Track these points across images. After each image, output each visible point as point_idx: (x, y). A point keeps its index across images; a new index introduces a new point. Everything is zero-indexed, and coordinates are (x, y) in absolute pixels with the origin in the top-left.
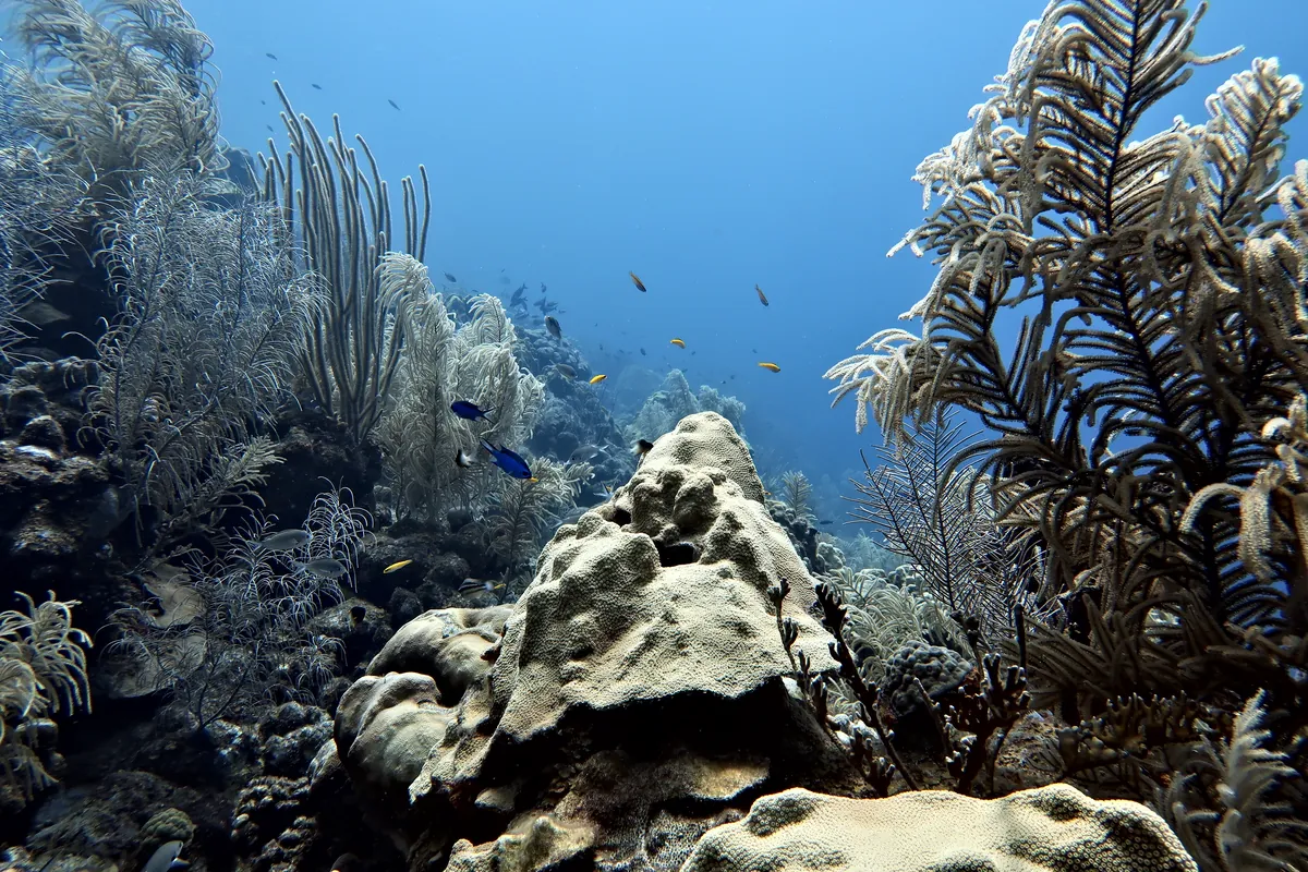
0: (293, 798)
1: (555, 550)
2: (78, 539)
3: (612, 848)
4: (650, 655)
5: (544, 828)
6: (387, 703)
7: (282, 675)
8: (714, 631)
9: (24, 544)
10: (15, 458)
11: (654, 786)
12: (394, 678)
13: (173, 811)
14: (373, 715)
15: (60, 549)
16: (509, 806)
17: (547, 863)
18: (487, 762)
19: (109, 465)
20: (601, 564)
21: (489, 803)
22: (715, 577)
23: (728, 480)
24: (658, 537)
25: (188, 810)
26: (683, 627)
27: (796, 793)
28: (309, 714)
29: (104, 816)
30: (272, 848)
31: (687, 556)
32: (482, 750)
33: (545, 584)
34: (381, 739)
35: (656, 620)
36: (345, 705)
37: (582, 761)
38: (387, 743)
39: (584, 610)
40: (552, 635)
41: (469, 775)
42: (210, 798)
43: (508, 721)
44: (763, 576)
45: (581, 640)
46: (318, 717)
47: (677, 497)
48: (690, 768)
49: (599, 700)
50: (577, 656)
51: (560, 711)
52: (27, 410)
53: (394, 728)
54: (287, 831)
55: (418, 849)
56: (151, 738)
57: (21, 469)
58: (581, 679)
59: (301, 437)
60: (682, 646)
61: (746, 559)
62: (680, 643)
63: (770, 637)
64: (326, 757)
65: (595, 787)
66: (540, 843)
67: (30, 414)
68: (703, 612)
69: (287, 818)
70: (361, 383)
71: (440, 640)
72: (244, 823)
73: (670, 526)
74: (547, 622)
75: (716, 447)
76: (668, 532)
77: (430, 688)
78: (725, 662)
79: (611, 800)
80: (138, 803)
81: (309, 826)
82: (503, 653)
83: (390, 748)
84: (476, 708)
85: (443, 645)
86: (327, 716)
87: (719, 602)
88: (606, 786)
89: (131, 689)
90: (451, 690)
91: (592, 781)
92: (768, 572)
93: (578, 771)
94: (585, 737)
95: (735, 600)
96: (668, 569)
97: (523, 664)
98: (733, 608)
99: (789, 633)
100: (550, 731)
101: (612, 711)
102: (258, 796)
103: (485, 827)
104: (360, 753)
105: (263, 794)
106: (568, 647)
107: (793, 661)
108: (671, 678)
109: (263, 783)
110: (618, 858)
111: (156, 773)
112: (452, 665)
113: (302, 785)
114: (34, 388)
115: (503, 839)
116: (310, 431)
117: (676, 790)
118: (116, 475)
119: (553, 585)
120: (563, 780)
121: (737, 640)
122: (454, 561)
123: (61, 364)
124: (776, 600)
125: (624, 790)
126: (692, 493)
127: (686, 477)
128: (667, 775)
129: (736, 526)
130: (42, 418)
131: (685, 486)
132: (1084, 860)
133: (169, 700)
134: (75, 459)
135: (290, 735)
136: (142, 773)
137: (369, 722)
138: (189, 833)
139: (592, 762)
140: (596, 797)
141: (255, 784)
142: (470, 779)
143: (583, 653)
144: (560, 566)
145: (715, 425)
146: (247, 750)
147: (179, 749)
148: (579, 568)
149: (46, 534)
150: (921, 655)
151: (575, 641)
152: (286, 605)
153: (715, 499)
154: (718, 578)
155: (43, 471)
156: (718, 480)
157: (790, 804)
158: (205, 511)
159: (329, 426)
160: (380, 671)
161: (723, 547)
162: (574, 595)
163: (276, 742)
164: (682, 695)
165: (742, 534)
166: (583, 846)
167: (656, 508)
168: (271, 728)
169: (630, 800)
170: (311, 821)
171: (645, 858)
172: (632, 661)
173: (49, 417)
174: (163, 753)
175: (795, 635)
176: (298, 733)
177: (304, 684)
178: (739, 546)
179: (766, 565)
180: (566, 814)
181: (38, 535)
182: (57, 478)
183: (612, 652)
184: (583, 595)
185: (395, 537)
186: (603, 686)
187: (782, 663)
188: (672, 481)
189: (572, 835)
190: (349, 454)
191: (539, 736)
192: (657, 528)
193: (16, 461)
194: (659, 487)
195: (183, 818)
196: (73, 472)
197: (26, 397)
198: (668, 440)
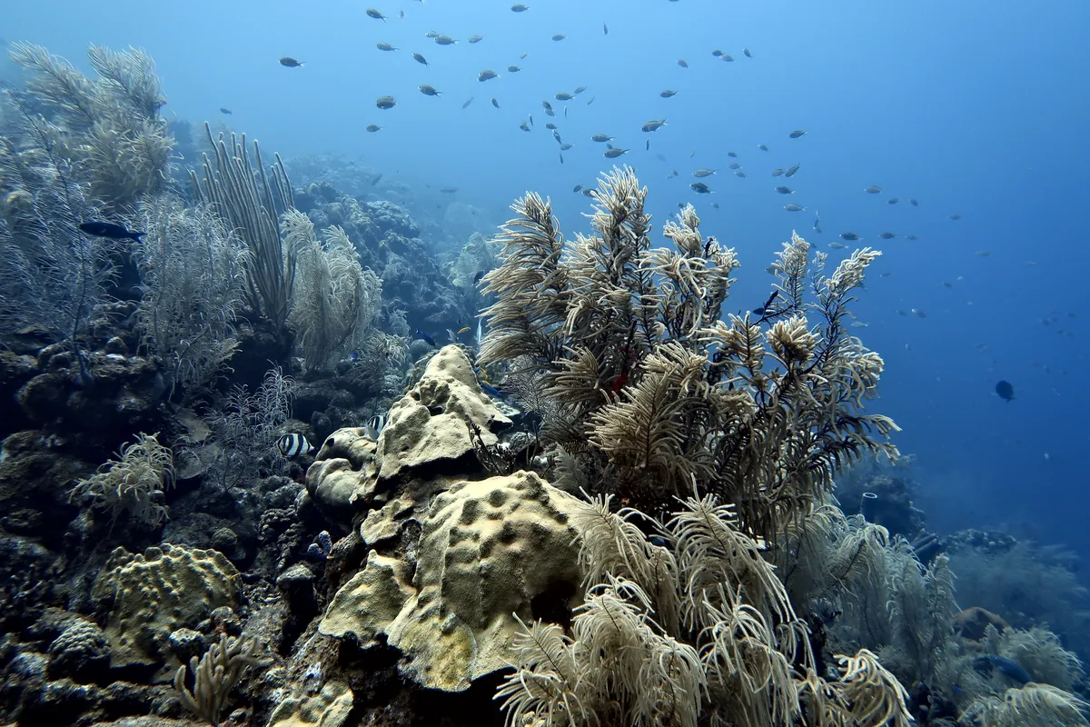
0: (287, 517)
1: (393, 412)
2: (148, 403)
3: (419, 506)
4: (427, 448)
5: (396, 504)
6: (329, 472)
8: (449, 437)
9: (123, 407)
10: (107, 361)
11: (431, 488)
12: (330, 462)
13: (224, 529)
14: (324, 477)
15: (141, 408)
16: (385, 499)
17: (399, 512)
18: (376, 487)
19: (155, 361)
20: (409, 418)
21: (379, 498)
23: (456, 380)
24: (429, 405)
25: (232, 528)
26: (438, 437)
28: (284, 481)
30: (282, 537)
31: (439, 412)
32: (374, 483)
34: (329, 487)
35: (429, 436)
36: (309, 474)
37: (407, 483)
38: (332, 488)
39: (404, 434)
40: (394, 444)
41: (370, 491)
42: (240, 522)
43: (381, 473)
44: (467, 416)
45: (404, 445)
46: (288, 482)
47: (436, 390)
48: (442, 481)
49: (412, 464)
50: (404, 450)
51: (399, 468)
52: (105, 335)
53: (334, 482)
54: (288, 530)
56: (201, 496)
57: (112, 368)
58: (405, 458)
59: (248, 330)
60: (438, 444)
61: (460, 411)
63: (467, 438)
64: (302, 497)
65: (412, 490)
66: (396, 507)
67: (108, 337)
68: (444, 431)
69: (287, 525)
70: (275, 294)
71: (349, 443)
72: (267, 529)
73: (433, 401)
74: (392, 440)
75: (455, 361)
76: (433, 403)
77: (347, 464)
78: (452, 447)
79: (417, 494)
80: (206, 526)
81: (298, 527)
82: (378, 450)
83: (333, 490)
84: (370, 470)
85: (350, 445)
86: (292, 481)
87: (451, 427)
88: (416, 490)
90: (356, 464)
92: (469, 414)
93: (406, 486)
94: (408, 476)
95: (456, 426)
96: (433, 417)
97: (385, 454)
98: (455, 429)
100: (396, 475)
101: (416, 468)
102: (271, 517)
103: (378, 505)
104: (320, 493)
105: (273, 516)
106: (400, 447)
107: (473, 445)
108: (434, 455)
109: (271, 512)
110: (420, 509)
111: (208, 513)
112: (356, 453)
113: (291, 511)
115: (384, 508)
116: (251, 326)
117: (438, 488)
118: (160, 367)
119: (393, 427)
120: (402, 489)
121: (456, 440)
122: (345, 394)
123: (115, 306)
125: (421, 491)
126: (441, 388)
127: (439, 382)
128: (435, 484)
129: (457, 399)
130: (115, 338)
131: (438, 386)
132: (521, 486)
133: (208, 479)
134: (135, 358)
135: (277, 491)
136: (202, 514)
137: (323, 480)
138: (235, 538)
139: (411, 482)
140: (413, 493)
141: (266, 513)
142: (371, 493)
144: (395, 419)
146: (251, 500)
147: (217, 502)
148: (402, 420)
149: (133, 400)
151: (402, 445)
152: (260, 428)
153: (449, 389)
154: (451, 419)
155: (123, 368)
156: (450, 381)
157: (460, 485)
158: (207, 381)
159: (260, 322)
160: (323, 458)
161: (452, 408)
162: (401, 429)
163: (270, 494)
164: (438, 460)
165: (459, 402)
166: (409, 507)
167: (428, 394)
168: (265, 489)
169: (423, 493)
170: (299, 525)
172: (422, 450)
173: (117, 338)
174: (209, 504)
176: (281, 490)
177: (274, 467)
178: (458, 406)
179: (468, 412)
180: (403, 499)
181: (128, 401)
182: (132, 371)
183: (415, 448)
184: (404, 429)
185: (309, 382)
186: (414, 459)
187: (470, 446)
188: (434, 384)
189: (405, 504)
190: (275, 337)
191: (392, 477)
192: (429, 402)
193: (108, 363)
194: (429, 386)
195: (231, 532)
196: (138, 367)
197: (103, 327)
198: (436, 359)
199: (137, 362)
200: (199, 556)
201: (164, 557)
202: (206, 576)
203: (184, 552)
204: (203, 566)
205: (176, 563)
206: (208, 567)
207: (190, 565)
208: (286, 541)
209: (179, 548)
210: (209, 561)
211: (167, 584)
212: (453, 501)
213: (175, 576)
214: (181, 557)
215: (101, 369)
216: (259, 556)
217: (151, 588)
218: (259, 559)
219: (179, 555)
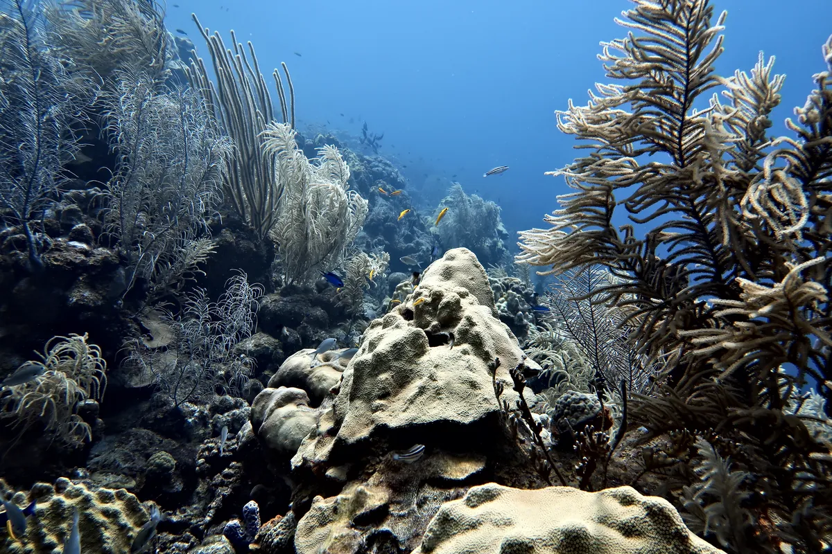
0: (229, 451)
1: (371, 334)
2: (104, 298)
3: (399, 503)
4: (420, 398)
5: (361, 493)
6: (280, 405)
7: (221, 378)
8: (457, 385)
9: (75, 300)
10: (67, 249)
11: (422, 470)
12: (283, 390)
13: (163, 453)
14: (272, 411)
15: (94, 303)
16: (343, 478)
17: (363, 511)
18: (332, 452)
19: (119, 253)
20: (395, 345)
21: (332, 475)
22: (460, 354)
23: (470, 295)
24: (428, 329)
25: (172, 452)
26: (440, 383)
27: (492, 486)
28: (236, 402)
29: (126, 453)
30: (218, 478)
31: (443, 340)
32: (329, 446)
33: (364, 356)
34: (276, 425)
35: (425, 379)
36: (256, 404)
37: (383, 456)
38: (280, 427)
39: (385, 371)
40: (367, 385)
41: (322, 459)
42: (183, 446)
43: (343, 432)
44: (487, 353)
45: (384, 388)
46: (241, 404)
47: (440, 306)
48: (442, 462)
49: (393, 423)
50: (381, 397)
51: (371, 427)
52: (72, 220)
53: (283, 419)
54: (226, 470)
55: (296, 494)
56: (149, 410)
57: (70, 256)
58: (383, 411)
59: (228, 236)
60: (439, 394)
61: (477, 344)
62: (438, 392)
63: (488, 390)
64: (246, 431)
65: (390, 470)
66: (359, 500)
67: (74, 223)
68: (450, 374)
69: (225, 462)
70: (262, 202)
71: (309, 369)
72: (203, 464)
73: (435, 323)
74: (365, 377)
75: (466, 270)
76: (434, 326)
77: (303, 397)
78: (463, 403)
79: (398, 477)
80: (144, 447)
81: (239, 467)
82: (341, 392)
83: (281, 430)
84: (327, 419)
85: (311, 372)
86: (246, 404)
87: (461, 369)
88: (396, 470)
89: (135, 383)
90: (315, 398)
91: (388, 466)
92: (490, 350)
93: (381, 461)
94: (385, 442)
95: (470, 368)
96: (434, 349)
97: (352, 400)
98: (469, 372)
99: (499, 390)
100: (365, 438)
101: (399, 430)
102: (210, 449)
103: (331, 488)
104: (265, 432)
105: (212, 448)
106: (376, 392)
107: (500, 404)
108: (433, 412)
109: (212, 442)
110: (402, 509)
111: (152, 430)
112: (316, 384)
113: (233, 444)
114: (75, 206)
115: (339, 497)
116: (233, 231)
117: (434, 473)
118: (124, 260)
119: (368, 356)
120: (372, 465)
121: (470, 391)
122: (319, 312)
123: (89, 192)
124: (493, 369)
125: (406, 472)
126: (448, 304)
127: (445, 294)
128: (429, 465)
129: (472, 324)
130: (81, 225)
131: (444, 300)
132: (634, 527)
133: (159, 390)
134: (100, 249)
135: (226, 414)
136: (146, 430)
137: (270, 415)
138: (172, 465)
139: (389, 455)
140: (391, 475)
141: (207, 443)
142: (323, 461)
143: (384, 396)
144: (372, 345)
145: (466, 256)
146: (203, 419)
147: (165, 419)
148: (382, 347)
149: (86, 294)
150: (574, 399)
151: (380, 389)
152: (220, 339)
153: (461, 307)
154: (461, 354)
155: (83, 257)
156: (463, 295)
157: (488, 491)
158: (174, 281)
159: (244, 229)
160: (275, 385)
161: (465, 336)
162: (380, 363)
163: (218, 418)
164: (437, 422)
165: (476, 329)
166: (382, 502)
167: (428, 312)
168: (216, 410)
169: (409, 477)
170: (239, 464)
171: (416, 509)
172: (412, 401)
173: (84, 225)
174: (156, 418)
175: (502, 390)
176: (231, 413)
177: (233, 384)
178: (473, 336)
179: (489, 346)
180: (374, 484)
181: (82, 294)
182: (91, 261)
183: (401, 395)
184: (385, 363)
185: (284, 297)
186: (395, 415)
187: (494, 405)
188: (437, 297)
189: (376, 496)
190: (256, 246)
191: (359, 441)
192: (428, 324)
193: (68, 251)
194: (429, 300)
195: (169, 457)
196: (99, 257)
197: (71, 212)
198: (438, 265)
199: (102, 252)
200: (105, 498)
201: (55, 497)
202: (106, 528)
203: (86, 492)
204: (106, 513)
205: (72, 507)
206: (113, 515)
207: (89, 511)
208: (222, 484)
209: (81, 486)
210: (117, 506)
211: (51, 538)
212: (473, 526)
213: (64, 525)
214: (80, 498)
215: (56, 256)
216: (199, 489)
217: (24, 544)
218: (198, 493)
219: (77, 496)
